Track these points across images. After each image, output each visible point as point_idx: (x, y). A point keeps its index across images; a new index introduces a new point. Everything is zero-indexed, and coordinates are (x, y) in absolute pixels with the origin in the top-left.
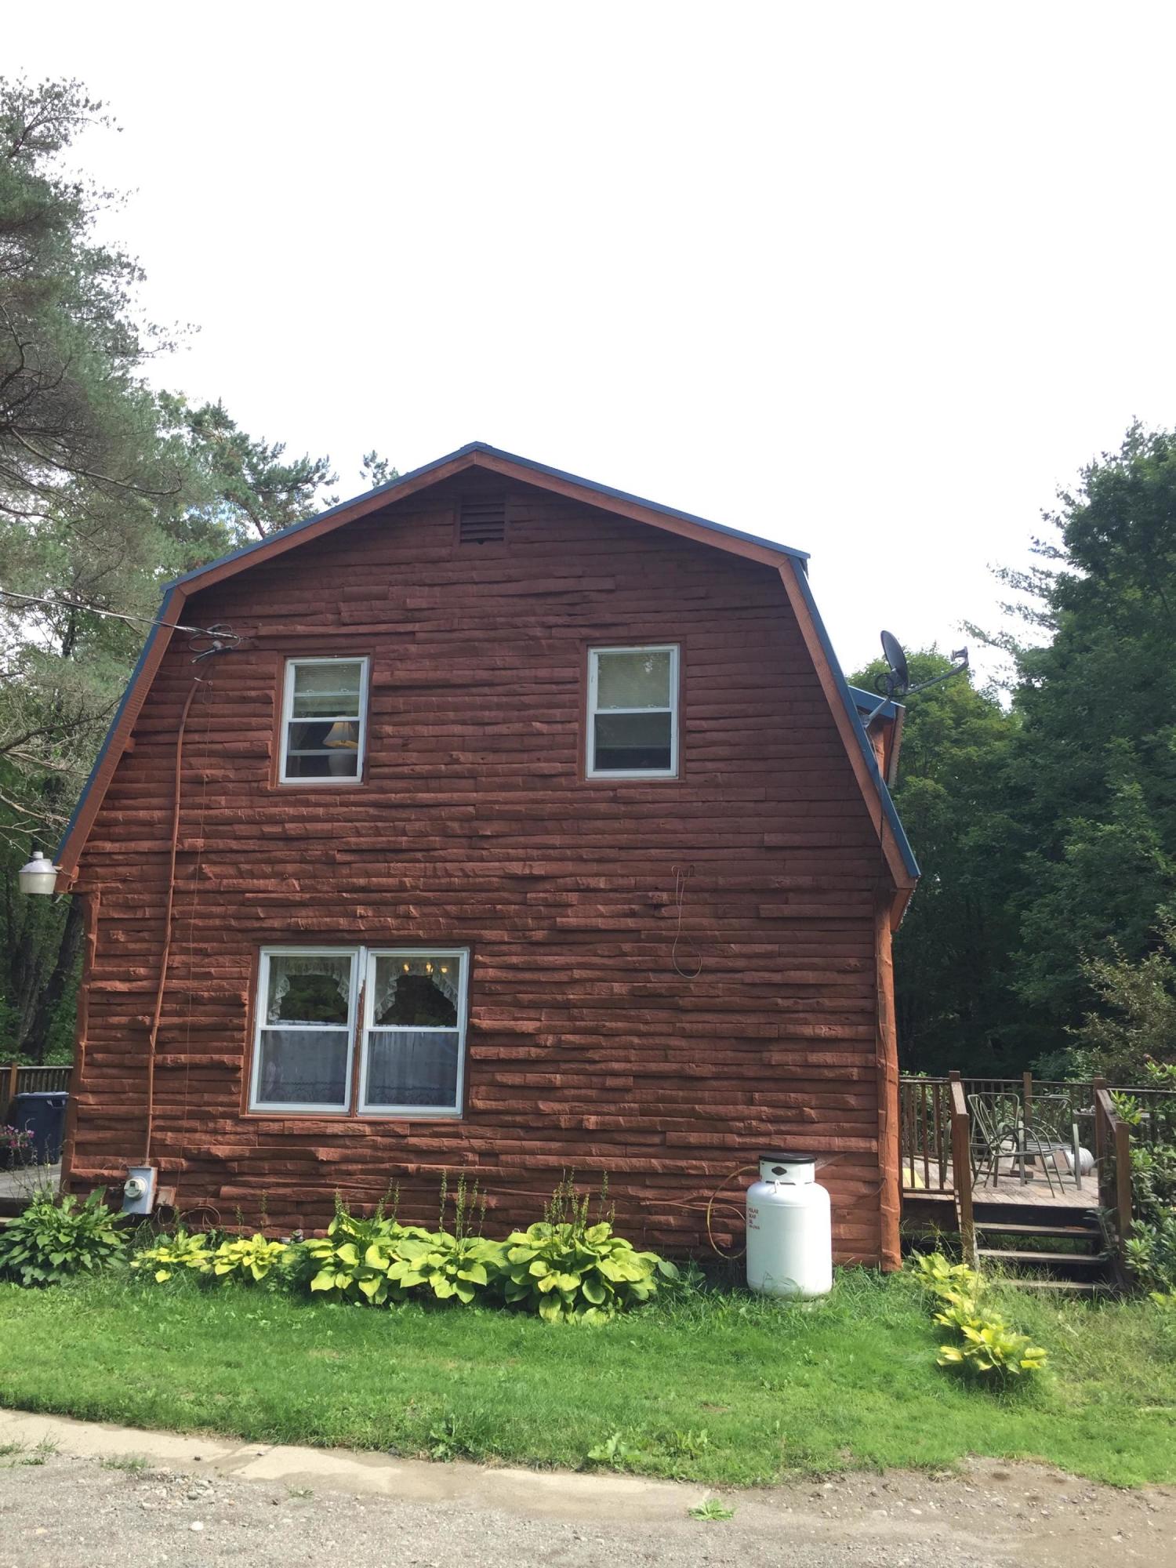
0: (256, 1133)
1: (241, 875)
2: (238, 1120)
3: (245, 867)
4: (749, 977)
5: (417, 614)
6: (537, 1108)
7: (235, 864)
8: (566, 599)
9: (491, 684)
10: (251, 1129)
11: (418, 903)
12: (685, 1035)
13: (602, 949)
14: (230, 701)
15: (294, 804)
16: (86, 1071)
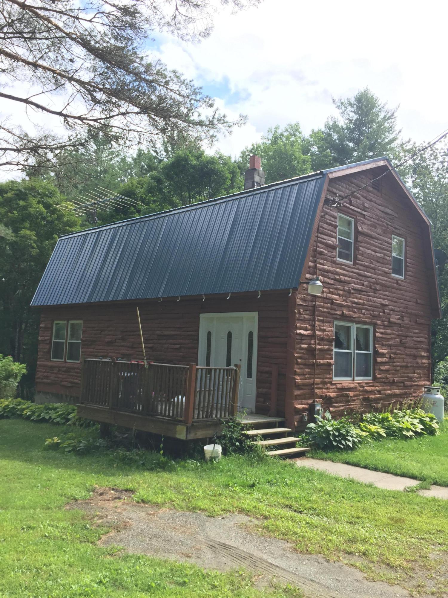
0: (336, 388)
1: (330, 293)
2: (332, 384)
3: (331, 290)
4: (416, 339)
5: (366, 209)
6: (387, 376)
7: (328, 288)
8: (390, 217)
9: (378, 239)
10: (335, 387)
11: (366, 309)
12: (406, 355)
13: (395, 328)
14: (327, 223)
15: (341, 269)
16: (296, 366)
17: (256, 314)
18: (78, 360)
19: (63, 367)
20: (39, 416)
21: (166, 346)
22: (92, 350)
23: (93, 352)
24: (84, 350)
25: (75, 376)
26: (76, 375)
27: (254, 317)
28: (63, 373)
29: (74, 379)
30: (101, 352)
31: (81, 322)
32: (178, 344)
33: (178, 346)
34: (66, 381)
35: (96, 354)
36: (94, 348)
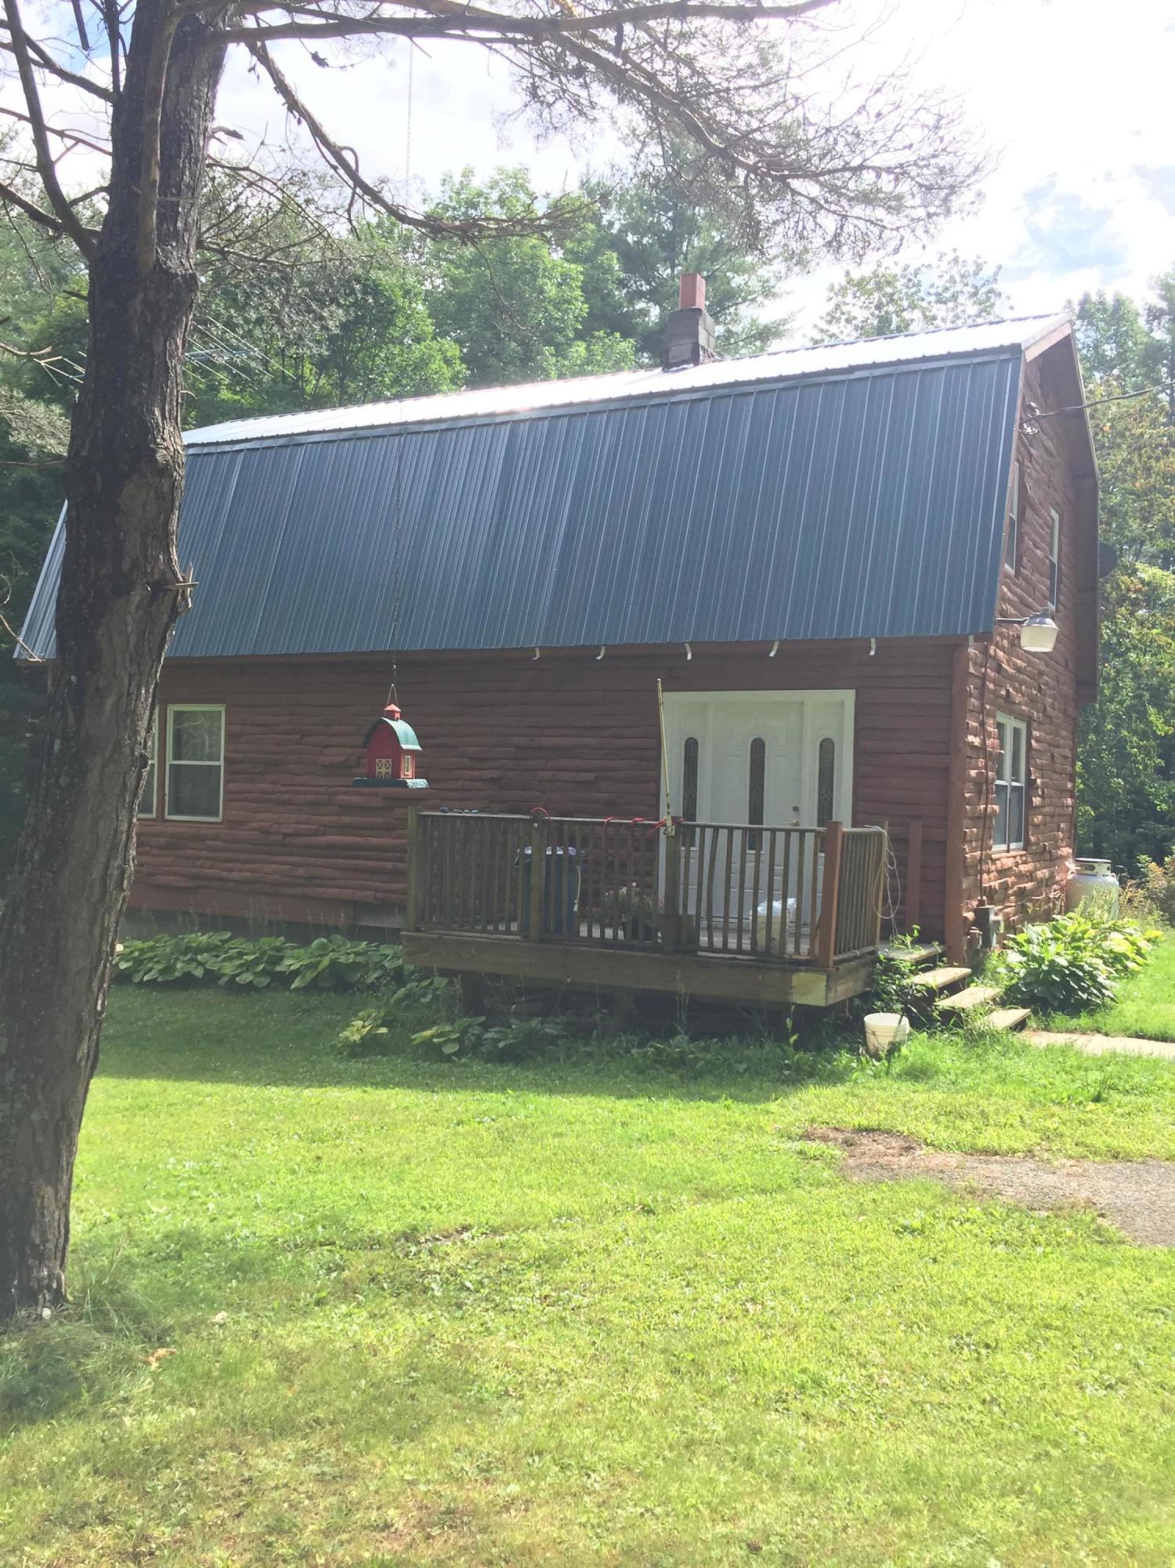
0: (996, 870)
2: (992, 861)
10: (994, 867)
16: (966, 822)
17: (848, 697)
18: (217, 815)
19: (158, 835)
20: (169, 969)
21: (548, 775)
22: (270, 787)
23: (274, 793)
24: (232, 786)
25: (207, 858)
26: (209, 854)
27: (842, 703)
28: (155, 851)
29: (201, 867)
30: (305, 793)
31: (221, 708)
32: (590, 771)
33: (591, 776)
34: (168, 874)
35: (286, 797)
36: (275, 783)
